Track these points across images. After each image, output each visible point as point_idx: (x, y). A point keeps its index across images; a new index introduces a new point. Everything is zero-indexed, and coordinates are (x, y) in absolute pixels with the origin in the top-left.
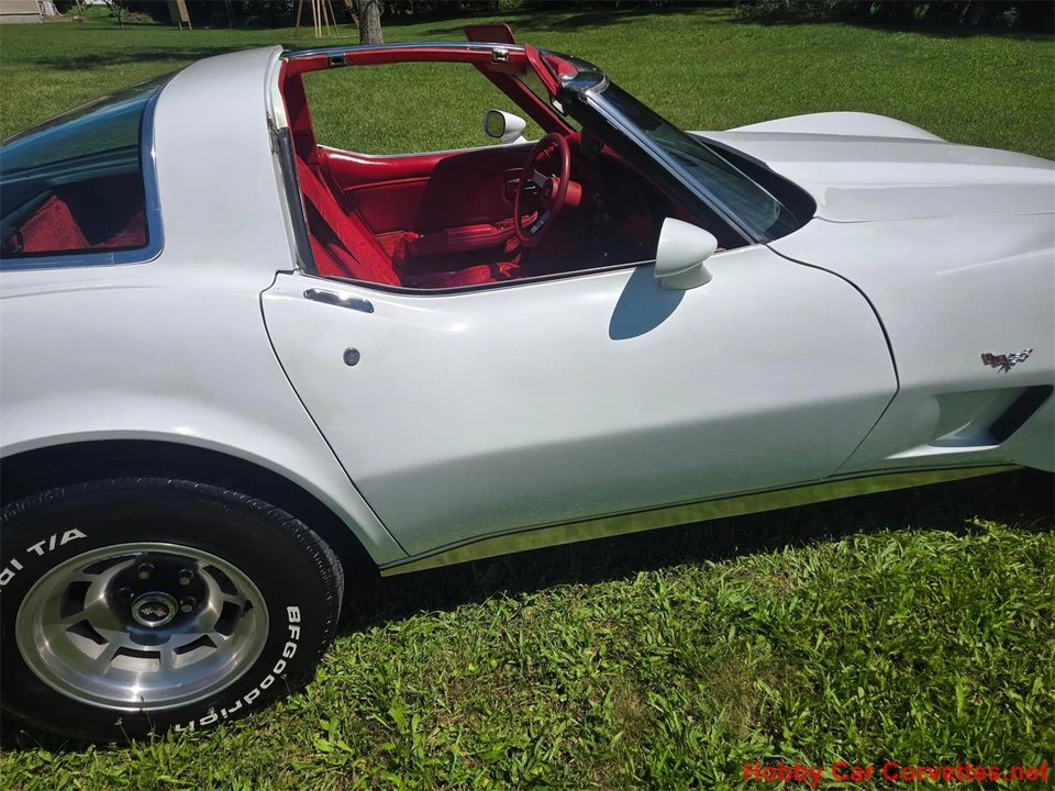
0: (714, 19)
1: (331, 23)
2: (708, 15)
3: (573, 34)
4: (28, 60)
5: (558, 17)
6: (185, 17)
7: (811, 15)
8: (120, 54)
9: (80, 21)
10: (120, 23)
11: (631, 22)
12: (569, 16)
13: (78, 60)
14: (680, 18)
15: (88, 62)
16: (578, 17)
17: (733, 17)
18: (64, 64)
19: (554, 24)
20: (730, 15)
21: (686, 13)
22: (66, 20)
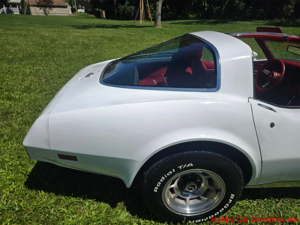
0: (259, 24)
1: (144, 19)
2: (257, 22)
3: (215, 26)
4: (70, 26)
5: (209, 20)
6: (104, 16)
7: (291, 24)
8: (92, 26)
9: (77, 16)
10: (87, 17)
11: (232, 23)
12: (212, 21)
13: (82, 26)
14: (248, 23)
15: (85, 27)
16: (215, 21)
17: (265, 23)
18: (79, 27)
19: (209, 23)
20: (264, 23)
21: (250, 21)
22: (74, 15)
